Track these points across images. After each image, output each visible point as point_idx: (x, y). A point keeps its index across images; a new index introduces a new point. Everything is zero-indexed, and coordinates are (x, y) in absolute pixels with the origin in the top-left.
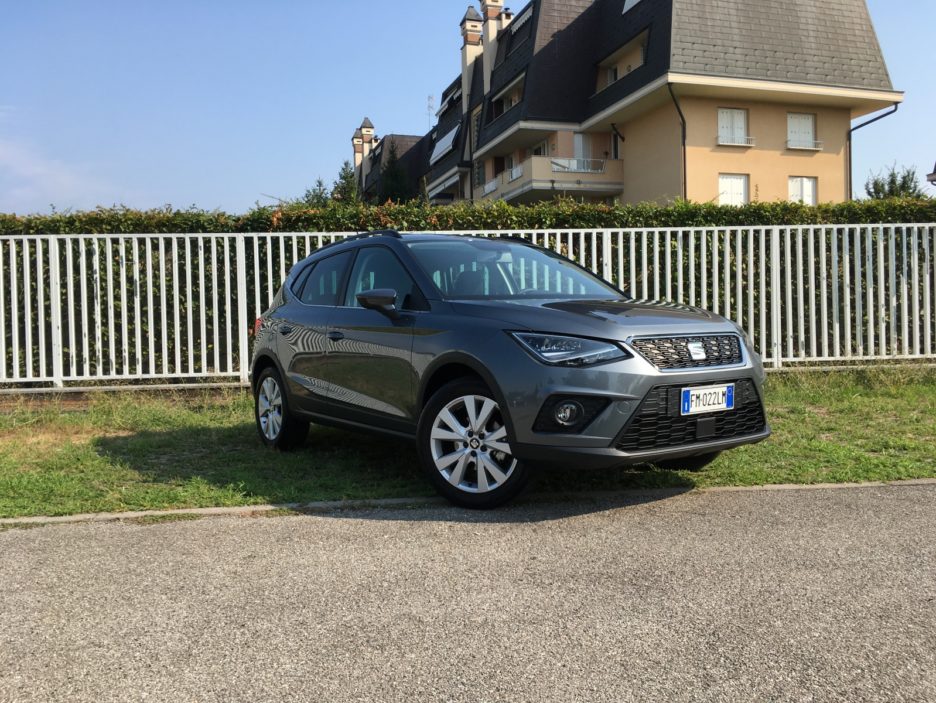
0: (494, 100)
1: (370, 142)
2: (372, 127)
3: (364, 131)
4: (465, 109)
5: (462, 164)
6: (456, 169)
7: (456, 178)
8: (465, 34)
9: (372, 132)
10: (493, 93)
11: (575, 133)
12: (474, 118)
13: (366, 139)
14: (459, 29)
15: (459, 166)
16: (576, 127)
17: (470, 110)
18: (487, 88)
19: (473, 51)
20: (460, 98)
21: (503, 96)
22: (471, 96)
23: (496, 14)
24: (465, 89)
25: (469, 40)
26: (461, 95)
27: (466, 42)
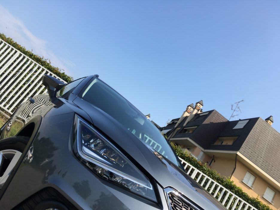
0: (185, 129)
4: (176, 126)
8: (187, 109)
9: (149, 118)
10: (185, 127)
11: (202, 151)
12: (176, 130)
16: (203, 149)
17: (177, 128)
18: (185, 125)
19: (187, 114)
21: (188, 129)
22: (179, 124)
23: (198, 109)
24: (179, 122)
25: (188, 111)
26: (177, 122)
27: (186, 111)
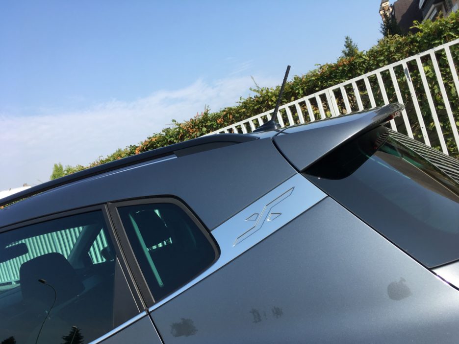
3: (383, 5)
6: (433, 6)
7: (435, 12)
9: (388, 3)
13: (387, 8)
15: (434, 3)
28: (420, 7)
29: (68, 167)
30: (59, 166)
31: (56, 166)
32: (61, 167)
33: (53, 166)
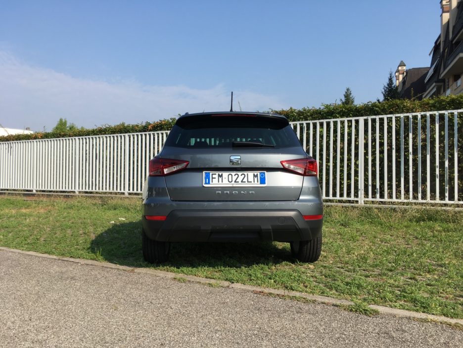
0: (454, 42)
1: (403, 74)
2: (405, 66)
3: (400, 68)
4: (442, 50)
5: (438, 81)
6: (434, 84)
7: (435, 90)
8: (442, 7)
9: (405, 68)
10: (453, 38)
12: (446, 54)
13: (401, 72)
14: (440, 5)
15: (436, 82)
17: (444, 51)
18: (451, 37)
19: (446, 17)
20: (440, 43)
21: (458, 39)
22: (445, 41)
24: (442, 39)
25: (444, 10)
26: (440, 42)
27: (443, 12)
28: (426, 81)
29: (72, 125)
30: (64, 121)
31: (61, 120)
32: (65, 123)
33: (59, 120)
